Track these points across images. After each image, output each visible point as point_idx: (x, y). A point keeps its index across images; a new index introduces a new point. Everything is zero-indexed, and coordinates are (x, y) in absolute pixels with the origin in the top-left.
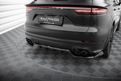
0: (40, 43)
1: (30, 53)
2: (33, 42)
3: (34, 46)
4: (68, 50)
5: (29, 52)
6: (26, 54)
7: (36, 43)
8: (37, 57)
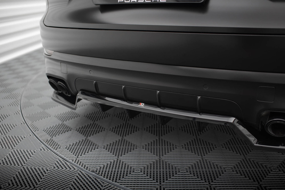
0: (101, 90)
1: (68, 129)
2: (73, 90)
3: (79, 104)
4: (232, 120)
5: (63, 125)
6: (53, 132)
7: (85, 92)
8: (93, 146)
